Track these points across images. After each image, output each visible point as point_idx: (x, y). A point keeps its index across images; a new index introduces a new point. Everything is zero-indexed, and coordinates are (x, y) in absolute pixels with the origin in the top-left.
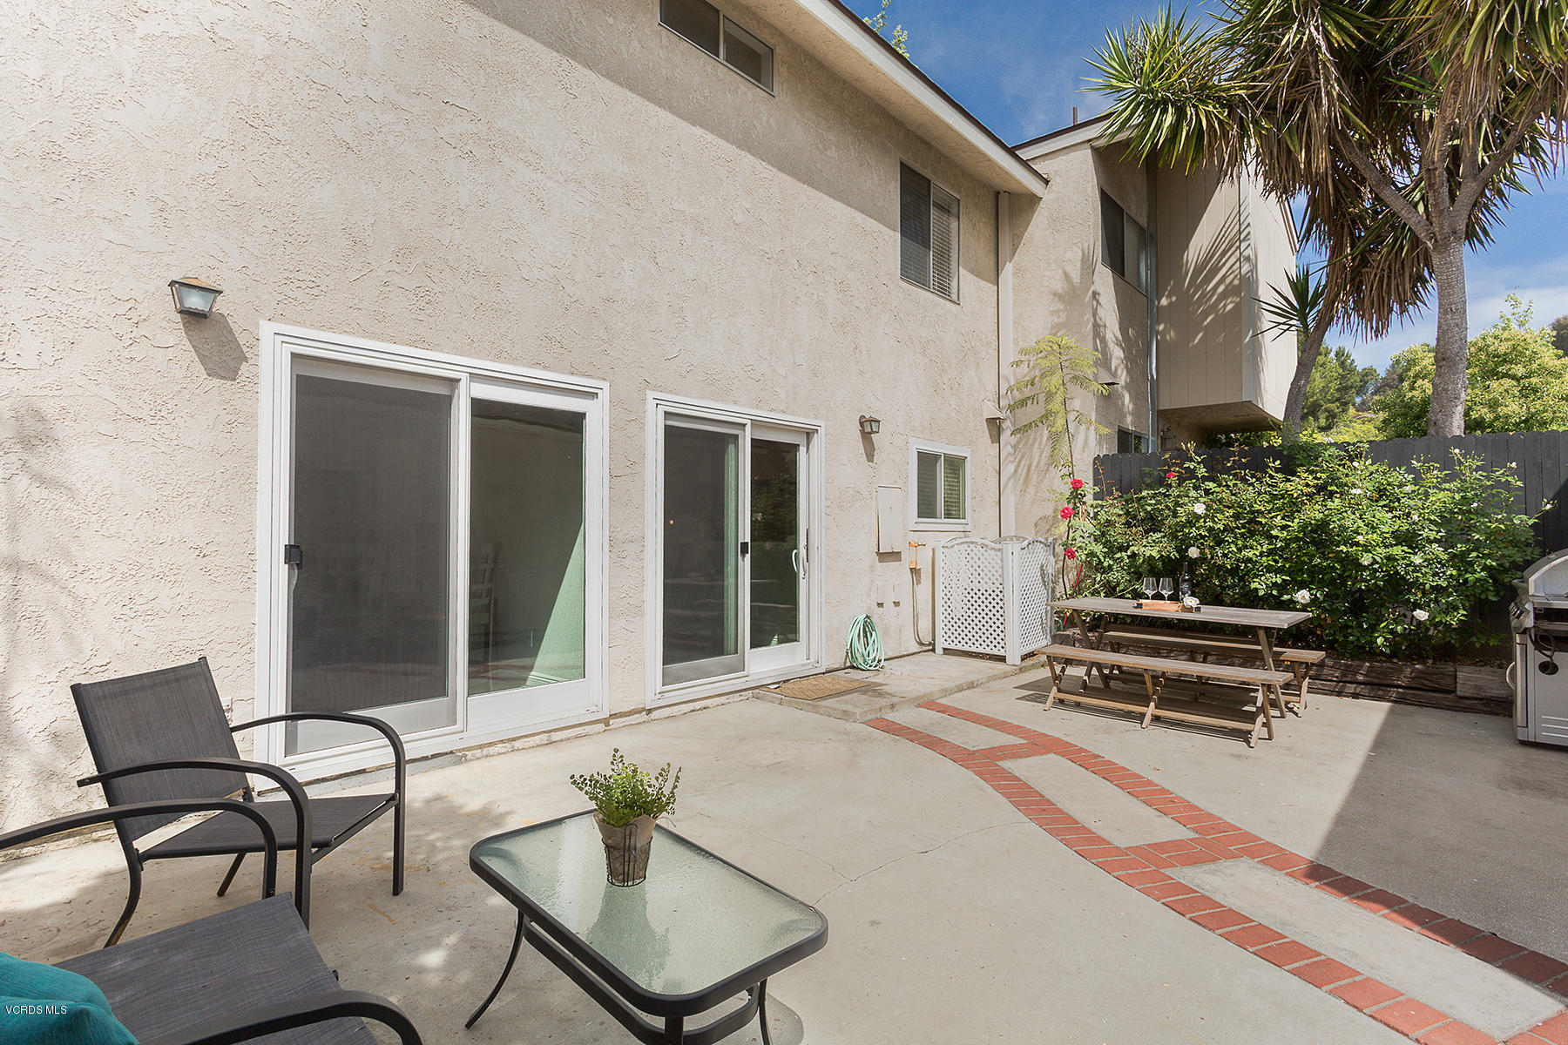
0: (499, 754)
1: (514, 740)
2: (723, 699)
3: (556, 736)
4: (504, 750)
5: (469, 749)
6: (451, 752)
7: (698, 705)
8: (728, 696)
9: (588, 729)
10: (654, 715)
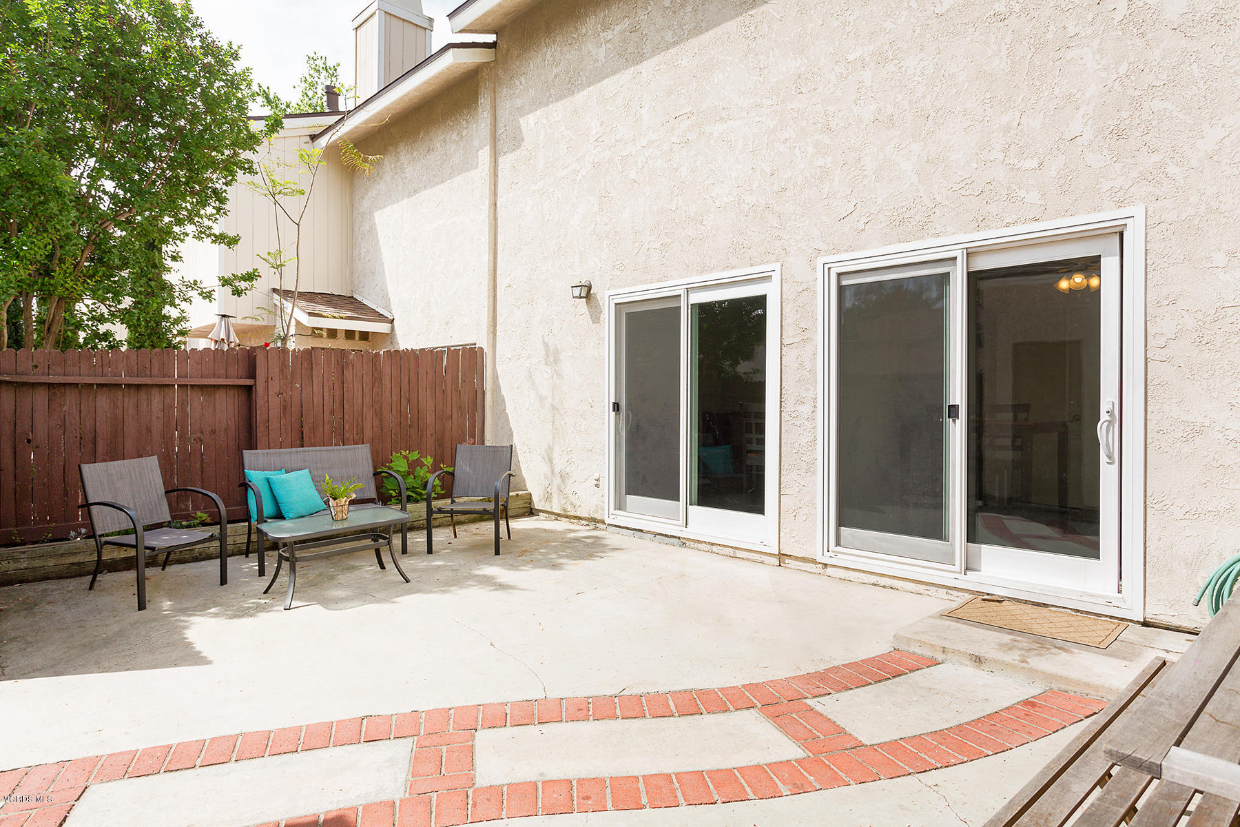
0: (703, 551)
1: (712, 544)
2: (921, 588)
3: (739, 554)
4: (706, 549)
5: (688, 539)
6: (679, 538)
7: (883, 581)
8: (928, 588)
9: (764, 558)
10: (829, 571)
